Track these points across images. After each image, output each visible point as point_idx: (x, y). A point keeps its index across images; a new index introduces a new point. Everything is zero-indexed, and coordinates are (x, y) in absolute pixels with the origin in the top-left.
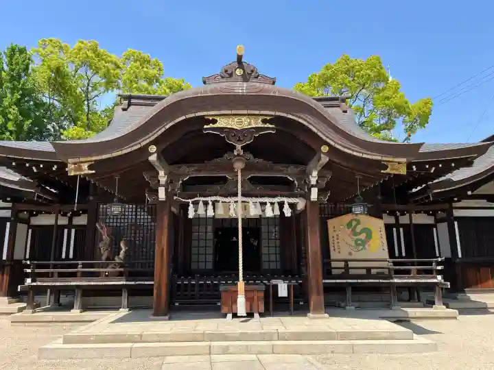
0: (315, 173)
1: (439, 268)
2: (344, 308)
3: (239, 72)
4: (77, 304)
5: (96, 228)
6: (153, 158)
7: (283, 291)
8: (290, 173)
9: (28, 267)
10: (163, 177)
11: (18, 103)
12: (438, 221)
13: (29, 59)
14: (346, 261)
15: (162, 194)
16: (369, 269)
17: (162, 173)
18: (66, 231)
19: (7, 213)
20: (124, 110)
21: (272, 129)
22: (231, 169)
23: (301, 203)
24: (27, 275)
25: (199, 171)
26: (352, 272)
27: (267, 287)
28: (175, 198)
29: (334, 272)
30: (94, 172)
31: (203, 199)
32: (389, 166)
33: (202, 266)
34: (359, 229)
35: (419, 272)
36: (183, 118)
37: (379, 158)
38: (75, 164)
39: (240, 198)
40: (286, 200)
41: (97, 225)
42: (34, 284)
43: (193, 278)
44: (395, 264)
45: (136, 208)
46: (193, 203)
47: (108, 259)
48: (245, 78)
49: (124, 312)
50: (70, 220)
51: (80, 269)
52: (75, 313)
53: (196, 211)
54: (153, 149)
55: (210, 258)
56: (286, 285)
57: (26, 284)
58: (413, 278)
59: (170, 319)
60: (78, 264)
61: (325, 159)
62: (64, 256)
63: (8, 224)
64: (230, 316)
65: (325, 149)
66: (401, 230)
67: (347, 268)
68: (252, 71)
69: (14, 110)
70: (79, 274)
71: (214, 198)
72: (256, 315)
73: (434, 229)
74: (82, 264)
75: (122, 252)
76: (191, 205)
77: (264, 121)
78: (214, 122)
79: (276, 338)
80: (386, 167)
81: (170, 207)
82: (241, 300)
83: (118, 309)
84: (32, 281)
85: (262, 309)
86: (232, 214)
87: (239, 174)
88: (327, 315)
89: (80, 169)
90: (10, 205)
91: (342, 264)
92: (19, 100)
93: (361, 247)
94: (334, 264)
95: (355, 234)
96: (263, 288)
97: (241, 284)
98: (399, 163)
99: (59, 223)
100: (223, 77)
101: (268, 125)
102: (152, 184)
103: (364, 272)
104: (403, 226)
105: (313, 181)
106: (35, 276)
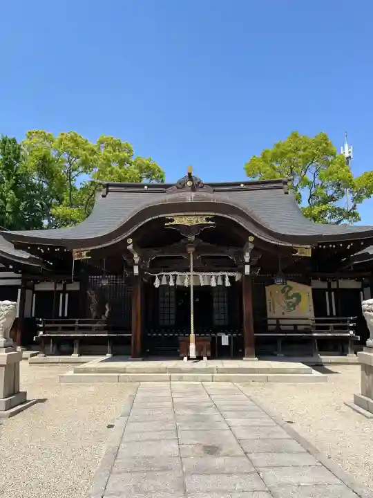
0: (247, 254)
1: (351, 325)
2: (276, 355)
3: (189, 183)
4: (76, 350)
5: (86, 294)
6: (130, 247)
7: (225, 341)
8: (230, 253)
9: (40, 323)
10: (136, 258)
11: (14, 188)
12: (364, 286)
13: (19, 149)
14: (278, 320)
15: (136, 271)
16: (295, 326)
17: (136, 256)
18: (61, 295)
19: (18, 282)
20: (104, 196)
21: (213, 225)
22: (186, 252)
23: (238, 277)
24: (40, 329)
25: (163, 253)
26: (283, 328)
27: (214, 338)
28: (145, 273)
29: (270, 328)
30: (90, 257)
31: (165, 274)
32: (299, 250)
33: (167, 322)
34: (291, 293)
35: (336, 328)
36: (150, 219)
37: (291, 245)
38: (77, 252)
39: (192, 273)
40: (227, 274)
41: (88, 292)
42: (45, 335)
43: (160, 332)
44: (317, 321)
45: (116, 278)
46: (158, 276)
47: (96, 317)
48: (193, 189)
49: (108, 356)
50: (65, 286)
51: (77, 325)
52: (75, 356)
53: (161, 282)
54: (130, 241)
55: (173, 317)
56: (227, 336)
57: (39, 335)
58: (330, 332)
59: (143, 360)
60: (75, 321)
61: (251, 246)
62: (60, 315)
63: (19, 290)
64: (185, 358)
65: (251, 239)
66: (333, 293)
67: (278, 325)
68: (199, 183)
69: (11, 194)
70: (76, 328)
71: (173, 273)
72: (205, 358)
73: (361, 293)
74: (79, 321)
75: (107, 312)
76: (157, 278)
77: (208, 220)
78: (172, 220)
79: (216, 371)
80: (296, 251)
81: (142, 279)
82: (192, 347)
83: (105, 355)
84: (44, 333)
85: (209, 354)
86: (186, 285)
87: (191, 255)
88: (256, 359)
89: (80, 255)
90: (20, 275)
91: (274, 322)
92: (15, 185)
93: (292, 308)
94: (270, 322)
95: (288, 298)
96: (210, 339)
97: (192, 336)
98: (306, 248)
99: (57, 289)
100: (178, 188)
101: (210, 222)
102: (129, 262)
103: (292, 328)
104: (335, 290)
105: (247, 260)
106: (45, 330)
